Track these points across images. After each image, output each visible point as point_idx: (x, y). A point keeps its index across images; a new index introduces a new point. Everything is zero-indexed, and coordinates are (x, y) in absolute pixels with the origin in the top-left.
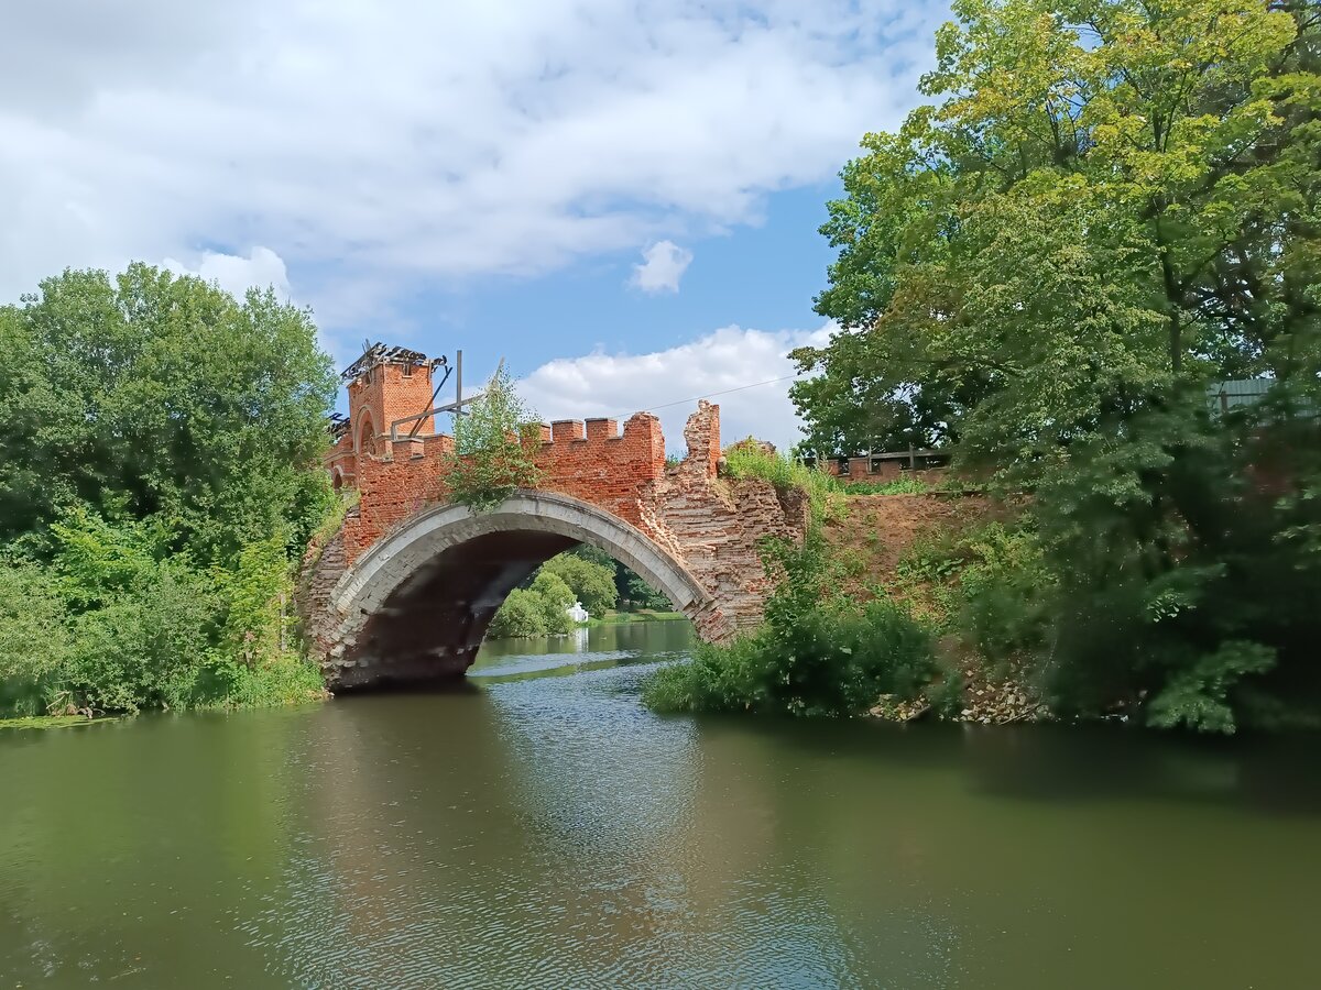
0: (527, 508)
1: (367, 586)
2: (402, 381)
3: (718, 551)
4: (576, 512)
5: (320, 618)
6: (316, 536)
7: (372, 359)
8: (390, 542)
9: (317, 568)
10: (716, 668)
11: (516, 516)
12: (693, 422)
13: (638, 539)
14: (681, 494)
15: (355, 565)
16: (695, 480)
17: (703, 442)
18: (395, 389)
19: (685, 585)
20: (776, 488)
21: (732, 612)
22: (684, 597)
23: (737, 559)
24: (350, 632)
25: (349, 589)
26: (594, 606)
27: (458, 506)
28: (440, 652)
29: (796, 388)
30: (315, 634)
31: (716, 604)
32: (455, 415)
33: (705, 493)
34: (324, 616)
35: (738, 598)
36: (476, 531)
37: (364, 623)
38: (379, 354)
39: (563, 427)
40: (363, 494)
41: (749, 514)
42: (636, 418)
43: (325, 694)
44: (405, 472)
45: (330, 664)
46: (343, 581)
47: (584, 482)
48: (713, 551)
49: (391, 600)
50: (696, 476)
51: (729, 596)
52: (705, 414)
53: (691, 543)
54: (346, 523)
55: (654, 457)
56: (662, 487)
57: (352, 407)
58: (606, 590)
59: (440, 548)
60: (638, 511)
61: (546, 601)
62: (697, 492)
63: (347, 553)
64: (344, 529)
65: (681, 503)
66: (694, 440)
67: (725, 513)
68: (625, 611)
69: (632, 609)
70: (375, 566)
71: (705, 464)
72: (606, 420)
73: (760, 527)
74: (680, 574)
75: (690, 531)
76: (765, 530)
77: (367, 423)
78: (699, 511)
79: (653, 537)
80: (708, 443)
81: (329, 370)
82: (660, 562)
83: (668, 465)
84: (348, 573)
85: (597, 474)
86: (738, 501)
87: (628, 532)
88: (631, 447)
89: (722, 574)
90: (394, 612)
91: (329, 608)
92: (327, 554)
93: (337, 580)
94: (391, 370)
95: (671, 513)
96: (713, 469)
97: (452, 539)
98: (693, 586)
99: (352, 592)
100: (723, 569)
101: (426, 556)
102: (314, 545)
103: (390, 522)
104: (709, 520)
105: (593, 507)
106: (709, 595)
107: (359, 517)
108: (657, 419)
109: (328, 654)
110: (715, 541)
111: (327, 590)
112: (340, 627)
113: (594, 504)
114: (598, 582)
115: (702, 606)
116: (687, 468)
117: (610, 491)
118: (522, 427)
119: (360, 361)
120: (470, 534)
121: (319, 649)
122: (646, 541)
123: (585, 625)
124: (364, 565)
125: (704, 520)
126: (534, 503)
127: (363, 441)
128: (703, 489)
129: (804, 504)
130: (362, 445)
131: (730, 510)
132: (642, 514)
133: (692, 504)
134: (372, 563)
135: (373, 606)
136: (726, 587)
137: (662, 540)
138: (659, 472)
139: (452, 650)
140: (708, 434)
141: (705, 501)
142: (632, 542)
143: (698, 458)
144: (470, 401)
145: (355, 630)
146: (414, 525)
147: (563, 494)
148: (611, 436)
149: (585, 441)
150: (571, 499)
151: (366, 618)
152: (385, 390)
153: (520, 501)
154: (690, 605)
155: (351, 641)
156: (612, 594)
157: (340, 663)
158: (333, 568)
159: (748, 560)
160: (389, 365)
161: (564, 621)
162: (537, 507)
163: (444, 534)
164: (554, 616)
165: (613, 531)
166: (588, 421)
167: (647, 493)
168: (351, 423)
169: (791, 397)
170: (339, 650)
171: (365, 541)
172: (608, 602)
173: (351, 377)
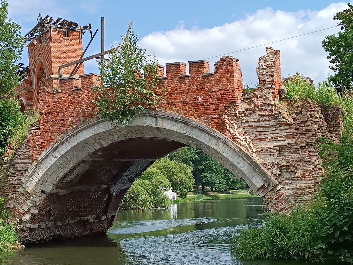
0: (150, 122)
1: (45, 175)
2: (63, 41)
3: (280, 150)
4: (182, 125)
5: (15, 196)
6: (11, 142)
7: (43, 26)
8: (59, 145)
9: (12, 163)
10: (283, 230)
11: (143, 128)
12: (262, 62)
13: (225, 143)
14: (254, 112)
15: (37, 161)
16: (264, 102)
17: (270, 76)
18: (58, 46)
19: (258, 173)
20: (321, 107)
21: (290, 192)
22: (258, 182)
23: (293, 156)
24: (35, 206)
25: (34, 177)
26: (180, 190)
27: (103, 121)
28: (91, 218)
29: (327, 40)
30: (11, 206)
31: (279, 187)
32: (100, 61)
33: (271, 111)
34: (17, 195)
35: (295, 183)
36: (116, 138)
37: (43, 199)
38: (48, 23)
39: (172, 67)
40: (42, 114)
41: (302, 125)
42: (222, 60)
43: (19, 246)
44: (69, 99)
45: (21, 226)
46: (30, 171)
47: (187, 104)
48: (277, 150)
49: (61, 184)
50: (265, 99)
51: (289, 182)
52: (271, 56)
53: (262, 145)
54: (31, 133)
55: (236, 86)
56: (241, 107)
57: (30, 59)
58: (187, 179)
59: (92, 150)
60: (225, 124)
61: (152, 186)
62: (266, 110)
63: (32, 153)
64: (30, 137)
65: (255, 118)
66: (263, 74)
67: (286, 124)
68: (199, 193)
69: (203, 192)
70: (50, 162)
71: (271, 91)
72: (202, 62)
73: (310, 134)
74: (254, 166)
75: (261, 137)
76: (314, 136)
77: (41, 69)
78: (267, 123)
79: (235, 141)
80: (273, 76)
81: (18, 33)
82: (241, 159)
83: (245, 92)
84: (33, 167)
85: (197, 99)
86: (295, 116)
87: (219, 138)
88: (220, 80)
89: (284, 166)
90: (62, 192)
91: (21, 190)
92: (19, 153)
93: (26, 171)
94: (56, 33)
95: (247, 124)
96: (277, 94)
97: (100, 143)
98: (264, 174)
99: (35, 179)
100: (284, 163)
101: (83, 155)
102: (10, 148)
103: (60, 133)
104: (274, 129)
105: (195, 121)
106: (275, 181)
107: (39, 129)
108: (237, 60)
109: (21, 220)
110: (279, 144)
111: (19, 178)
112: (28, 202)
113: (194, 119)
114: (182, 175)
115: (270, 189)
116: (258, 93)
117: (206, 110)
118: (146, 67)
119: (35, 29)
120: (112, 140)
121: (14, 216)
122: (230, 144)
123: (174, 202)
124: (43, 161)
125: (270, 129)
126: (154, 119)
127: (38, 81)
128: (270, 108)
129: (340, 117)
130: (38, 84)
131: (289, 122)
132: (228, 126)
133: (262, 119)
134: (48, 160)
135: (49, 188)
136: (287, 175)
137: (242, 143)
138: (239, 97)
139: (98, 217)
140: (273, 70)
141: (271, 117)
142: (221, 145)
143: (266, 86)
144: (110, 51)
145: (38, 204)
146: (76, 134)
147: (174, 113)
148: (206, 73)
149: (188, 76)
150: (179, 115)
151: (44, 196)
152: (52, 47)
153: (145, 118)
154: (262, 187)
155: (35, 211)
156: (191, 182)
157: (28, 225)
158: (23, 163)
159: (301, 156)
160: (55, 31)
161: (164, 199)
162: (156, 122)
163: (95, 140)
164: (157, 196)
165: (208, 137)
166: (190, 63)
167: (231, 111)
168: (30, 70)
169: (324, 46)
170: (27, 217)
171: (43, 145)
172: (189, 187)
173: (30, 39)
